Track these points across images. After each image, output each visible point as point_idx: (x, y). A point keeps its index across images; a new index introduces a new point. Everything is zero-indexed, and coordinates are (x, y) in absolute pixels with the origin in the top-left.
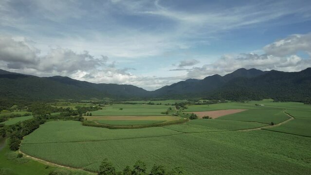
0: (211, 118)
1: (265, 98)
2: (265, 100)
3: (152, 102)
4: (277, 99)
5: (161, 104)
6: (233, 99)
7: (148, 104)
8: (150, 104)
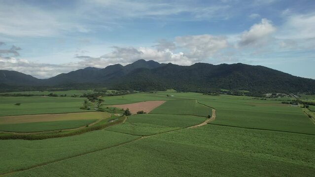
0: (145, 113)
1: (169, 89)
2: (168, 90)
3: (54, 93)
4: (179, 90)
5: (65, 96)
6: (140, 90)
7: (48, 95)
8: (51, 95)
